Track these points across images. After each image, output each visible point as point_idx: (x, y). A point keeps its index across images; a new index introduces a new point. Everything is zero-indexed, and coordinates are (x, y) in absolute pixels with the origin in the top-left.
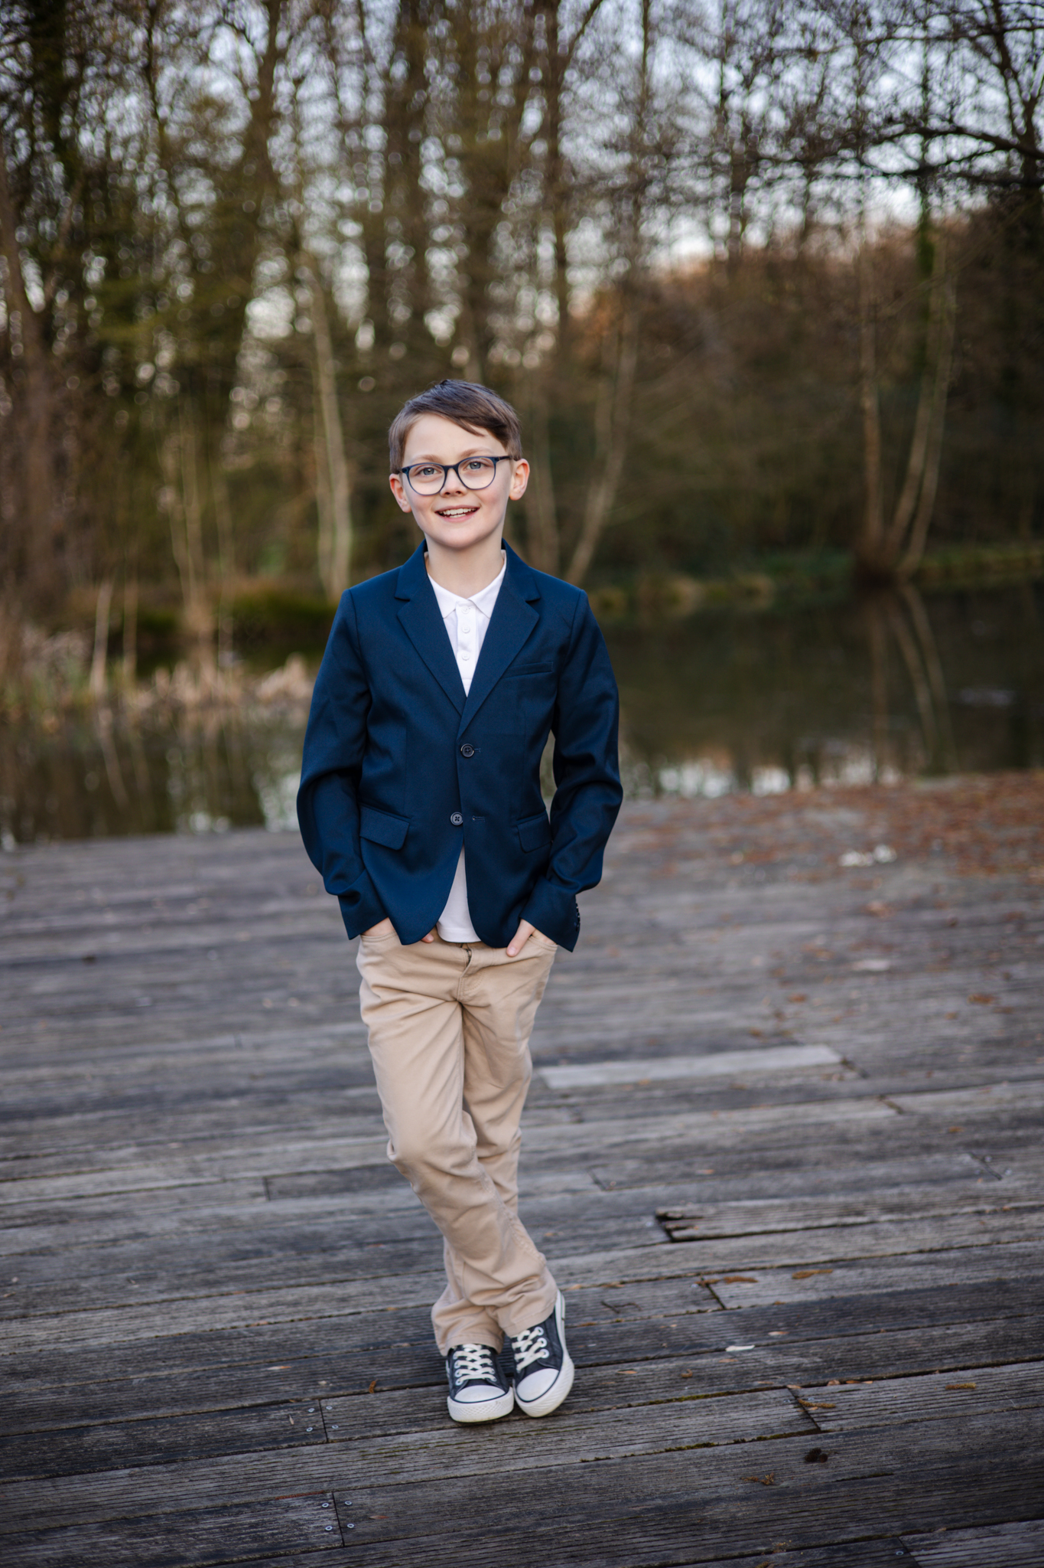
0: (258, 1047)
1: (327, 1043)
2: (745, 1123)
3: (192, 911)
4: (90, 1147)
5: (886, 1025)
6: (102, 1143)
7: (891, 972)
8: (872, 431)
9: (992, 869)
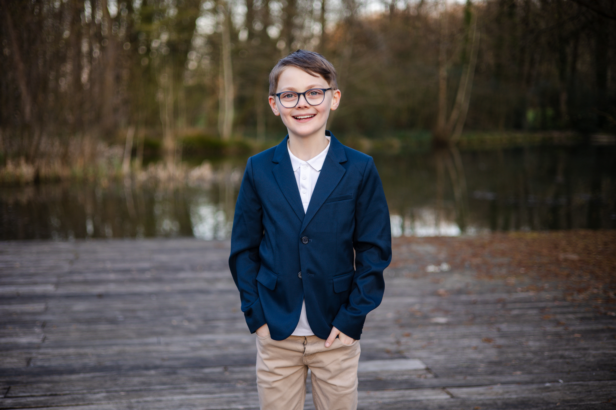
0: (167, 344)
1: (198, 344)
2: (382, 398)
3: (148, 275)
4: (85, 391)
5: (445, 351)
6: (91, 390)
7: (448, 324)
8: (443, 85)
9: (491, 277)
